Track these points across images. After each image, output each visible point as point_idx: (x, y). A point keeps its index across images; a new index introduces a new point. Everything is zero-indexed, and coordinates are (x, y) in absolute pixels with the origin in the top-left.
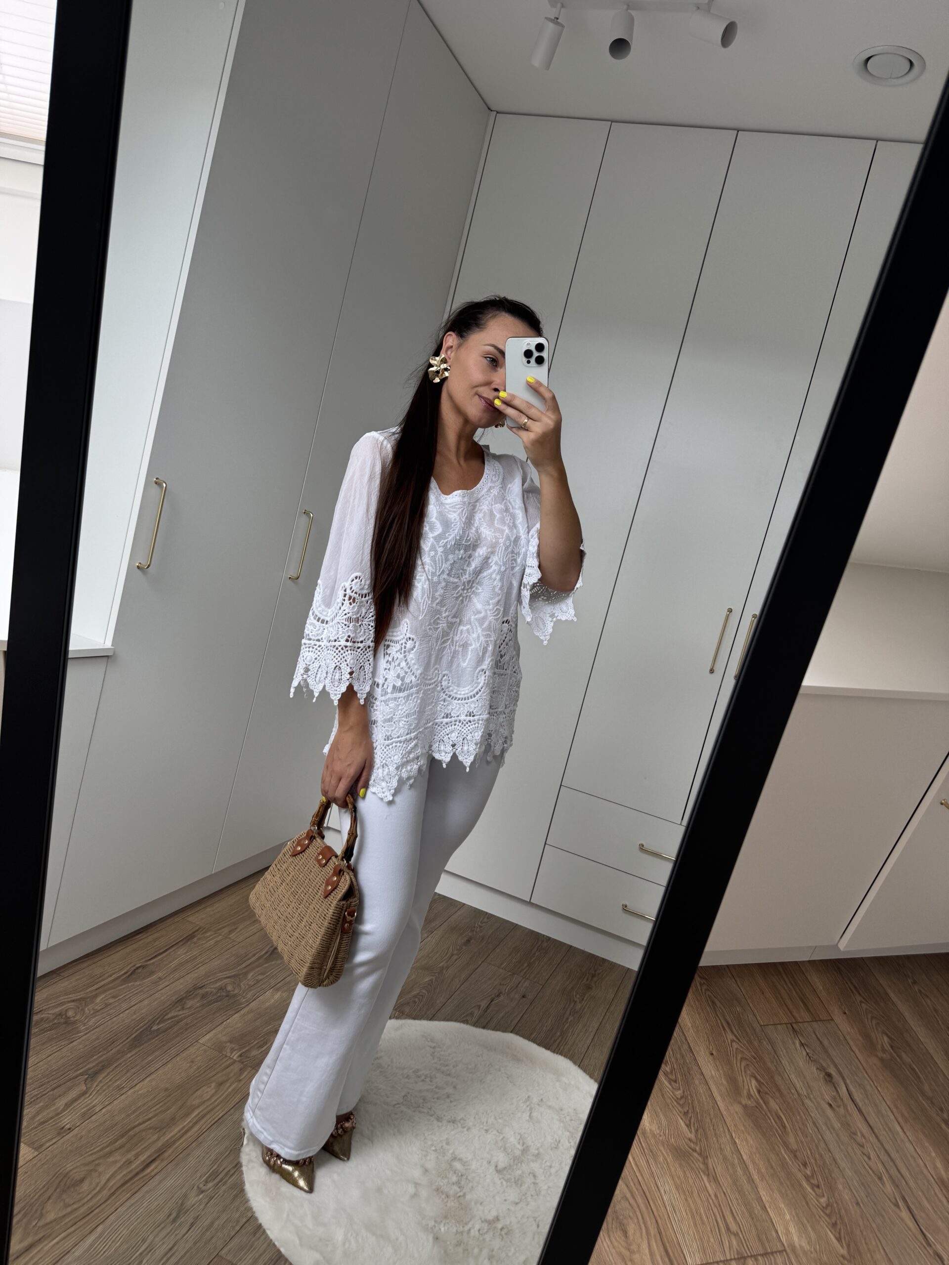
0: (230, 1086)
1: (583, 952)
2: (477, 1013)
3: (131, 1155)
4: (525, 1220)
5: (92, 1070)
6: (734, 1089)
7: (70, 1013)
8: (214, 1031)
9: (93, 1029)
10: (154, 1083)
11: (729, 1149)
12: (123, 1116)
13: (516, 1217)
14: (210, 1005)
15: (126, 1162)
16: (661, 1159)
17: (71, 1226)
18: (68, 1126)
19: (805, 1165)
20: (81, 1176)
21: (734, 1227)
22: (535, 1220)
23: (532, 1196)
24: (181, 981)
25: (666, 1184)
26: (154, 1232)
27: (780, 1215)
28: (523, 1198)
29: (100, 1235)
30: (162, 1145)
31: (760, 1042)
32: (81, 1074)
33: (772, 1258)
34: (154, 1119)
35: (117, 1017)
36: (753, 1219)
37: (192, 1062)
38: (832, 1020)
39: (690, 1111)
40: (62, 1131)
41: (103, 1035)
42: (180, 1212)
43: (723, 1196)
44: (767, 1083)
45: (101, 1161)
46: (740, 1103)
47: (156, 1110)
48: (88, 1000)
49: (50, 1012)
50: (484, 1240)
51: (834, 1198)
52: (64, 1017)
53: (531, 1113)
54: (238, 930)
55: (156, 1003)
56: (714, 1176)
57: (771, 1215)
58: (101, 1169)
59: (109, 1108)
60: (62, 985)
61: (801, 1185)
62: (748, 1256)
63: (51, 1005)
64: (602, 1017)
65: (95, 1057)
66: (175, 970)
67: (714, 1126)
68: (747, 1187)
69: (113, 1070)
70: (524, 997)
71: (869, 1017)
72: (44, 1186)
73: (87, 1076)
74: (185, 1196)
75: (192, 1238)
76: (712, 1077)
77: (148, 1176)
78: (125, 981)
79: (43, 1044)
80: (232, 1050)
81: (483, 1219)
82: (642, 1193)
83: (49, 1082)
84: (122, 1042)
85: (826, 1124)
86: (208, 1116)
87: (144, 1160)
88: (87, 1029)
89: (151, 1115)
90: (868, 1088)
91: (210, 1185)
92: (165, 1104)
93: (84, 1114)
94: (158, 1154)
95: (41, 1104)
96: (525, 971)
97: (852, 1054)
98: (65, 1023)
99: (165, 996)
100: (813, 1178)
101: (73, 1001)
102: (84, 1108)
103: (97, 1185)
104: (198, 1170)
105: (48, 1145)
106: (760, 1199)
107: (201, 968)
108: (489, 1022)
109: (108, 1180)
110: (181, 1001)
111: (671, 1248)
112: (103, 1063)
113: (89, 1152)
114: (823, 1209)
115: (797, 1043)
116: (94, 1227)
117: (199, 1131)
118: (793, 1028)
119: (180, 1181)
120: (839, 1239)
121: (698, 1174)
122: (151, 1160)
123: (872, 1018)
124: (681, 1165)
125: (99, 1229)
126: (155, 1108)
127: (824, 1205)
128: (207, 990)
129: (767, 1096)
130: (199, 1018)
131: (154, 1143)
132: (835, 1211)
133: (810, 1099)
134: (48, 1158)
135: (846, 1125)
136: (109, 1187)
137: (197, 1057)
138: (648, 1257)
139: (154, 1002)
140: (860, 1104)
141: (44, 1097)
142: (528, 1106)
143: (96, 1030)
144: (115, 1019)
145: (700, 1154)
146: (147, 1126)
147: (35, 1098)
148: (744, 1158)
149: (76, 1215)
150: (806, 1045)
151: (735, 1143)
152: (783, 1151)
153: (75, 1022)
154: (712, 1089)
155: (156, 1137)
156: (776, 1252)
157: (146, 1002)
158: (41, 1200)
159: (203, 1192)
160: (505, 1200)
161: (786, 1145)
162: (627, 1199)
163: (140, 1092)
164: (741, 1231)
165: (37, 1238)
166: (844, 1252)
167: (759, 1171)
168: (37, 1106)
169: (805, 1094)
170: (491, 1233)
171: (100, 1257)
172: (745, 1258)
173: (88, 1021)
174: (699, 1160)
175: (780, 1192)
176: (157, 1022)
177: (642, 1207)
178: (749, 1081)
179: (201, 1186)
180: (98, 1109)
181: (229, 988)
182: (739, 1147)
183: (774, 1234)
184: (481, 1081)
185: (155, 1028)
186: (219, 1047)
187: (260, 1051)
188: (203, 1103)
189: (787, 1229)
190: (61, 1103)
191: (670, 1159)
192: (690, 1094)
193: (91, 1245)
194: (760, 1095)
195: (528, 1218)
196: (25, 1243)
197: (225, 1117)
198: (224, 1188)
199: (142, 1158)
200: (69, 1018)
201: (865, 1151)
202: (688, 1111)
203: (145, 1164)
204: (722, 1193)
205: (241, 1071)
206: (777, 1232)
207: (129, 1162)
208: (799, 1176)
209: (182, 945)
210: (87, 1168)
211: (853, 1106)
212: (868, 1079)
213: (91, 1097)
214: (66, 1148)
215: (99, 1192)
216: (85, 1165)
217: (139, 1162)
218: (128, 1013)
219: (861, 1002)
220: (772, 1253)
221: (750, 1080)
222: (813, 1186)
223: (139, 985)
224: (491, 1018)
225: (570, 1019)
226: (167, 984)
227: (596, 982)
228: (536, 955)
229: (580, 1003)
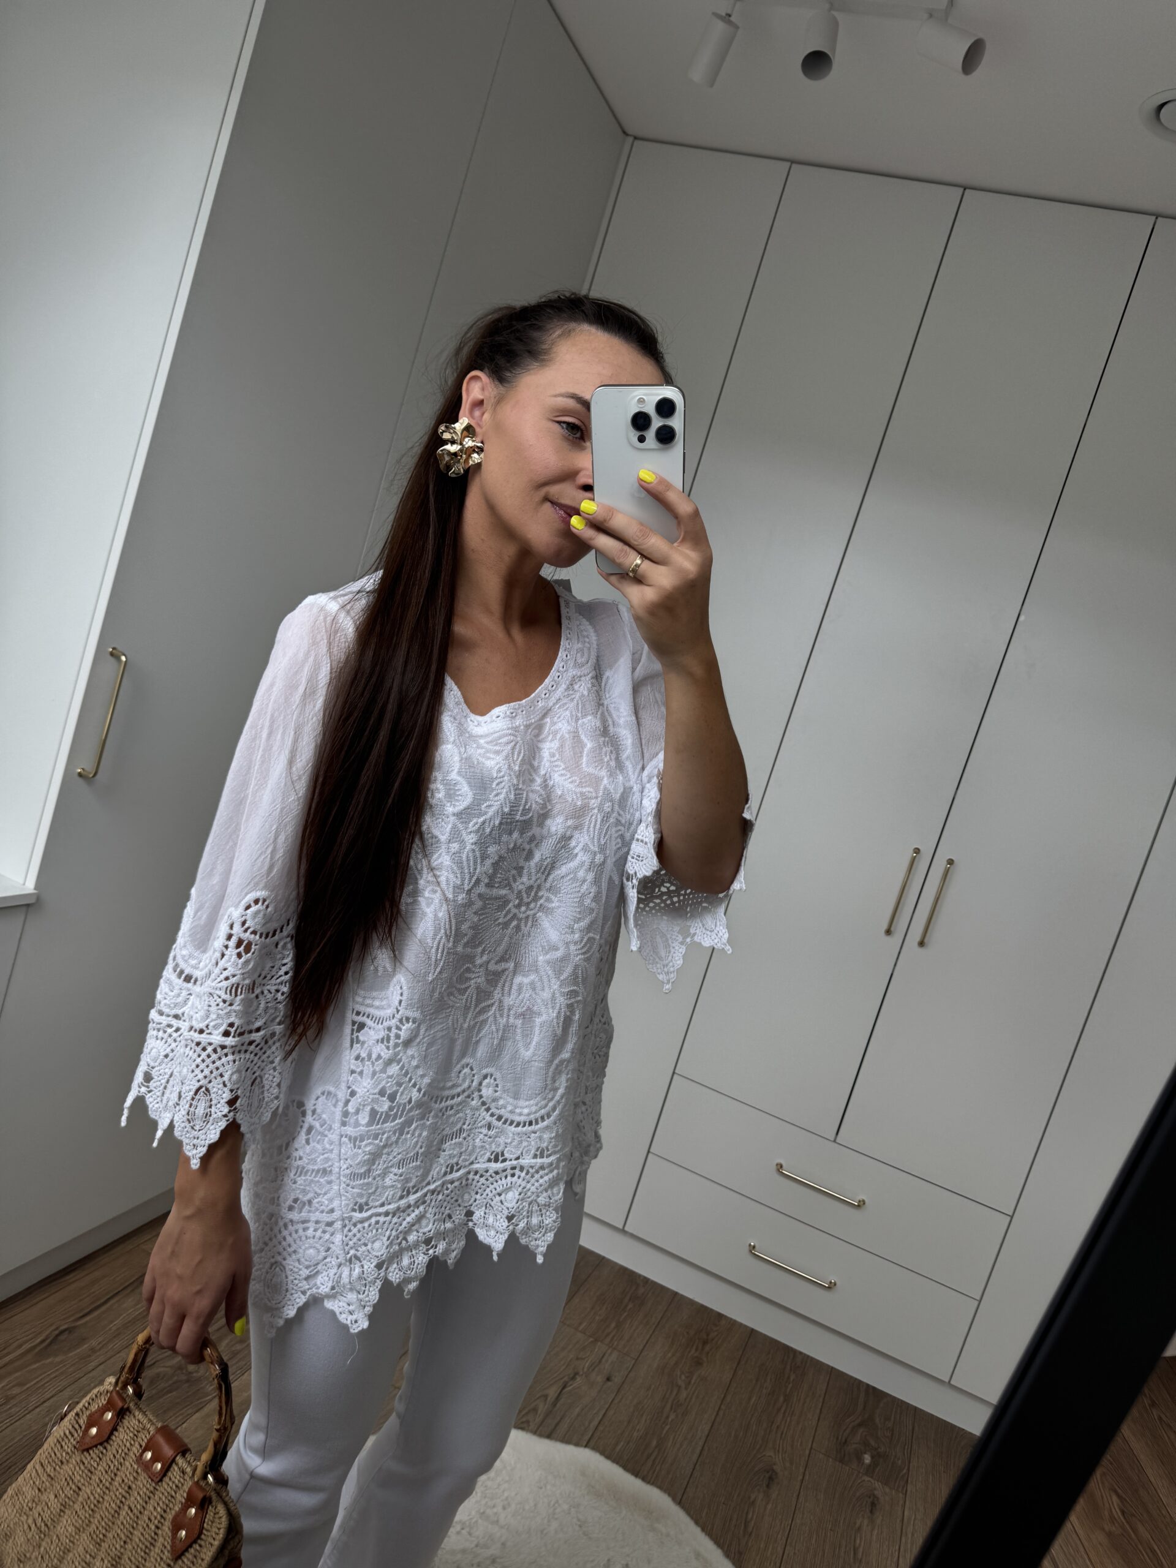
1: (692, 1302)
2: (542, 1411)
64: (715, 1414)
70: (608, 1379)
78: (40, 1356)
108: (558, 1423)
184: (542, 1532)
209: (132, 1291)
223: (61, 1362)
224: (561, 1419)
225: (672, 1416)
226: (102, 1359)
227: (708, 1353)
228: (628, 1308)
229: (686, 1389)
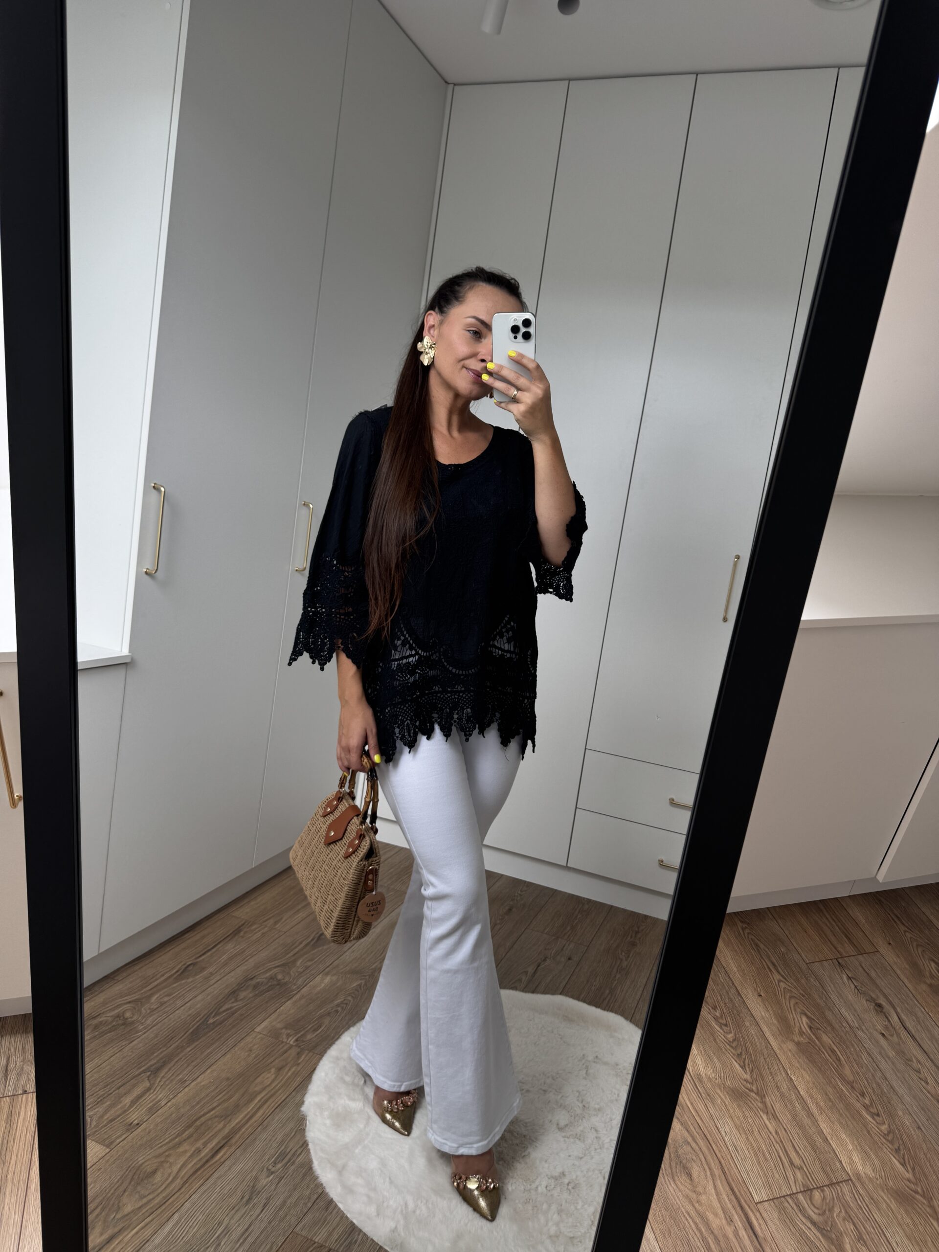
0: (290, 1070)
1: (624, 911)
2: (525, 979)
3: (199, 1144)
4: (590, 1174)
5: (154, 1067)
6: (786, 1028)
7: (128, 1015)
8: (268, 1020)
9: (151, 1028)
10: (215, 1074)
11: (785, 1087)
12: (188, 1107)
13: (582, 1171)
14: (262, 995)
15: (194, 1151)
16: (719, 1101)
17: (149, 1216)
18: (136, 1122)
19: (863, 1095)
20: (154, 1168)
21: (797, 1161)
22: (601, 1173)
23: (596, 1149)
24: (232, 974)
25: (726, 1125)
26: (229, 1215)
27: (842, 1146)
28: (587, 1152)
29: (177, 1223)
30: (228, 1133)
31: (807, 979)
32: (144, 1071)
33: (838, 1188)
34: (218, 1108)
35: (174, 1014)
36: (815, 1152)
37: (251, 1051)
38: (878, 951)
39: (743, 1053)
40: (131, 1127)
41: (161, 1033)
42: (253, 1194)
43: (784, 1132)
44: (818, 1019)
45: (171, 1152)
46: (793, 1041)
47: (219, 1099)
48: (144, 1000)
49: (108, 1015)
50: (552, 1195)
51: (896, 1125)
52: (122, 1018)
53: (587, 1071)
54: (283, 920)
55: (209, 997)
56: (773, 1112)
57: (833, 1146)
58: (171, 1160)
59: (173, 1101)
60: (117, 988)
61: (861, 1115)
62: (814, 1188)
63: (108, 1009)
64: (649, 972)
65: (155, 1054)
66: (225, 964)
67: (768, 1065)
68: (806, 1121)
69: (174, 1066)
70: (569, 959)
71: (915, 944)
72: (118, 1181)
73: (150, 1073)
74: (256, 1178)
75: (267, 1218)
76: (763, 1018)
77: (218, 1163)
78: (177, 979)
79: (104, 1046)
80: (288, 1035)
81: (549, 1176)
82: (703, 1136)
83: (113, 1081)
84: (181, 1038)
85: (881, 1054)
86: (271, 1100)
87: (213, 1148)
88: (145, 1028)
89: (215, 1105)
90: (920, 1014)
91: (279, 1166)
92: (228, 1092)
93: (151, 1108)
94: (225, 1141)
95: (108, 1103)
96: (569, 933)
97: (901, 983)
98: (123, 1024)
99: (218, 990)
100: (873, 1107)
101: (129, 1002)
102: (149, 1103)
103: (170, 1175)
104: (265, 1154)
105: (118, 1141)
106: (821, 1132)
107: (251, 960)
108: (537, 986)
109: (180, 1170)
110: (233, 993)
111: (736, 1187)
112: (164, 1059)
113: (158, 1144)
114: (885, 1136)
115: (845, 977)
116: (171, 1214)
117: (264, 1116)
118: (839, 963)
119: (249, 1165)
120: (903, 1164)
121: (756, 1112)
122: (219, 1147)
123: (917, 946)
124: (739, 1106)
125: (176, 1216)
126: (218, 1098)
127: (886, 1132)
128: (258, 980)
129: (819, 1031)
130: (253, 1008)
131: (220, 1131)
132: (897, 1137)
133: (863, 1031)
134: (120, 1153)
135: (901, 1053)
136: (181, 1176)
137: (254, 1045)
138: (715, 1197)
139: (207, 996)
140: (913, 1032)
141: (111, 1095)
142: (583, 1064)
143: (155, 1028)
144: (171, 1016)
145: (757, 1094)
146: (212, 1115)
147: (101, 1098)
148: (801, 1093)
149: (152, 1205)
150: (853, 978)
151: (791, 1079)
152: (840, 1084)
153: (133, 1023)
154: (763, 1030)
155: (221, 1125)
156: (841, 1182)
157: (199, 998)
158: (116, 1194)
159: (273, 1173)
160: (570, 1156)
161: (842, 1078)
162: (689, 1143)
163: (202, 1084)
164: (805, 1165)
165: (117, 1230)
166: (909, 1175)
167: (818, 1105)
168: (105, 1105)
169: (857, 1026)
170: (559, 1189)
171: (180, 1242)
172: (811, 1190)
173: (145, 1021)
174: (757, 1100)
175: (840, 1123)
176: (213, 1015)
177: (705, 1149)
178: (799, 1019)
179: (270, 1167)
180: (163, 1103)
181: (280, 977)
182: (795, 1083)
183: (838, 1164)
184: (535, 1044)
185: (211, 1021)
186: (275, 1034)
187: (315, 1034)
188: (264, 1089)
189: (851, 1158)
190: (127, 1100)
191: (728, 1101)
192: (742, 1037)
193: (170, 1233)
194: (812, 1031)
195: (593, 1171)
196: (105, 1236)
197: (288, 1100)
198: (293, 1167)
199: (211, 1146)
200: (127, 1019)
201: (922, 1076)
202: (741, 1053)
203: (214, 1152)
204: (783, 1130)
205: (299, 1054)
206: (841, 1162)
207: (199, 1151)
208: (858, 1105)
209: (230, 940)
210: (159, 1160)
211: (906, 1033)
212: (919, 1005)
213: (155, 1093)
214: (136, 1143)
215: (172, 1181)
216: (156, 1157)
217: (208, 1150)
218: (184, 1009)
219: (905, 932)
220: (838, 1183)
221: (801, 1017)
222: (873, 1115)
223: (192, 982)
224: (539, 984)
225: (618, 976)
226: (218, 978)
227: (640, 938)
228: (578, 917)
229: (626, 960)
